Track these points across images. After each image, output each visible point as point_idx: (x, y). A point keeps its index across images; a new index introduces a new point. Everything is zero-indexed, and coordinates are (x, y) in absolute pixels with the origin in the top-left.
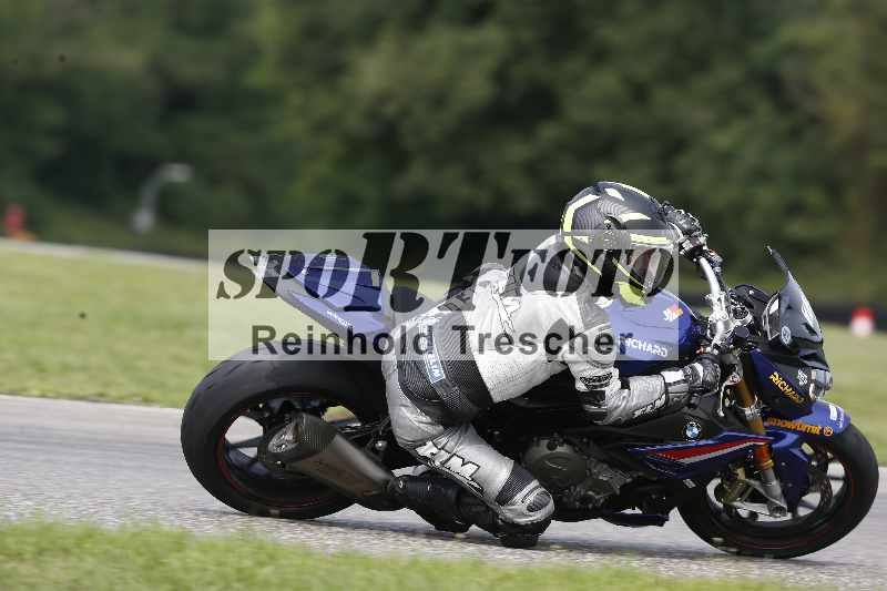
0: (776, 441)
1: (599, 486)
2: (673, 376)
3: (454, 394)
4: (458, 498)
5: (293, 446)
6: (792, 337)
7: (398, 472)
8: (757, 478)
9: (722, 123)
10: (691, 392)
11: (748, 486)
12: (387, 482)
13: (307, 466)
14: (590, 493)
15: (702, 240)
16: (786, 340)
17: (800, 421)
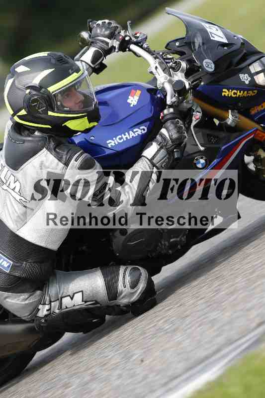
14: (172, 240)
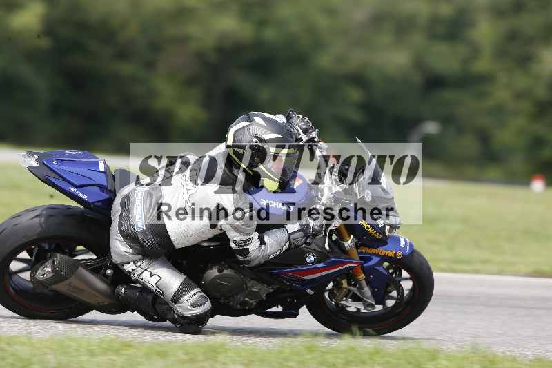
0: (366, 262)
1: (253, 295)
2: (293, 227)
5: (51, 275)
8: (354, 286)
11: (350, 291)
13: (61, 287)
14: (247, 299)
15: (314, 134)
17: (381, 249)
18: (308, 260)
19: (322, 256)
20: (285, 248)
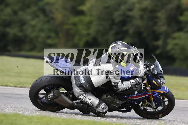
0: (154, 95)
1: (117, 104)
2: (132, 81)
3: (87, 85)
4: (88, 107)
5: (53, 96)
6: (157, 73)
7: (75, 102)
9: (33, 19)
10: (136, 85)
12: (72, 104)
13: (56, 100)
16: (156, 73)
17: (159, 90)
18: (136, 93)
19: (140, 92)
20: (129, 87)
